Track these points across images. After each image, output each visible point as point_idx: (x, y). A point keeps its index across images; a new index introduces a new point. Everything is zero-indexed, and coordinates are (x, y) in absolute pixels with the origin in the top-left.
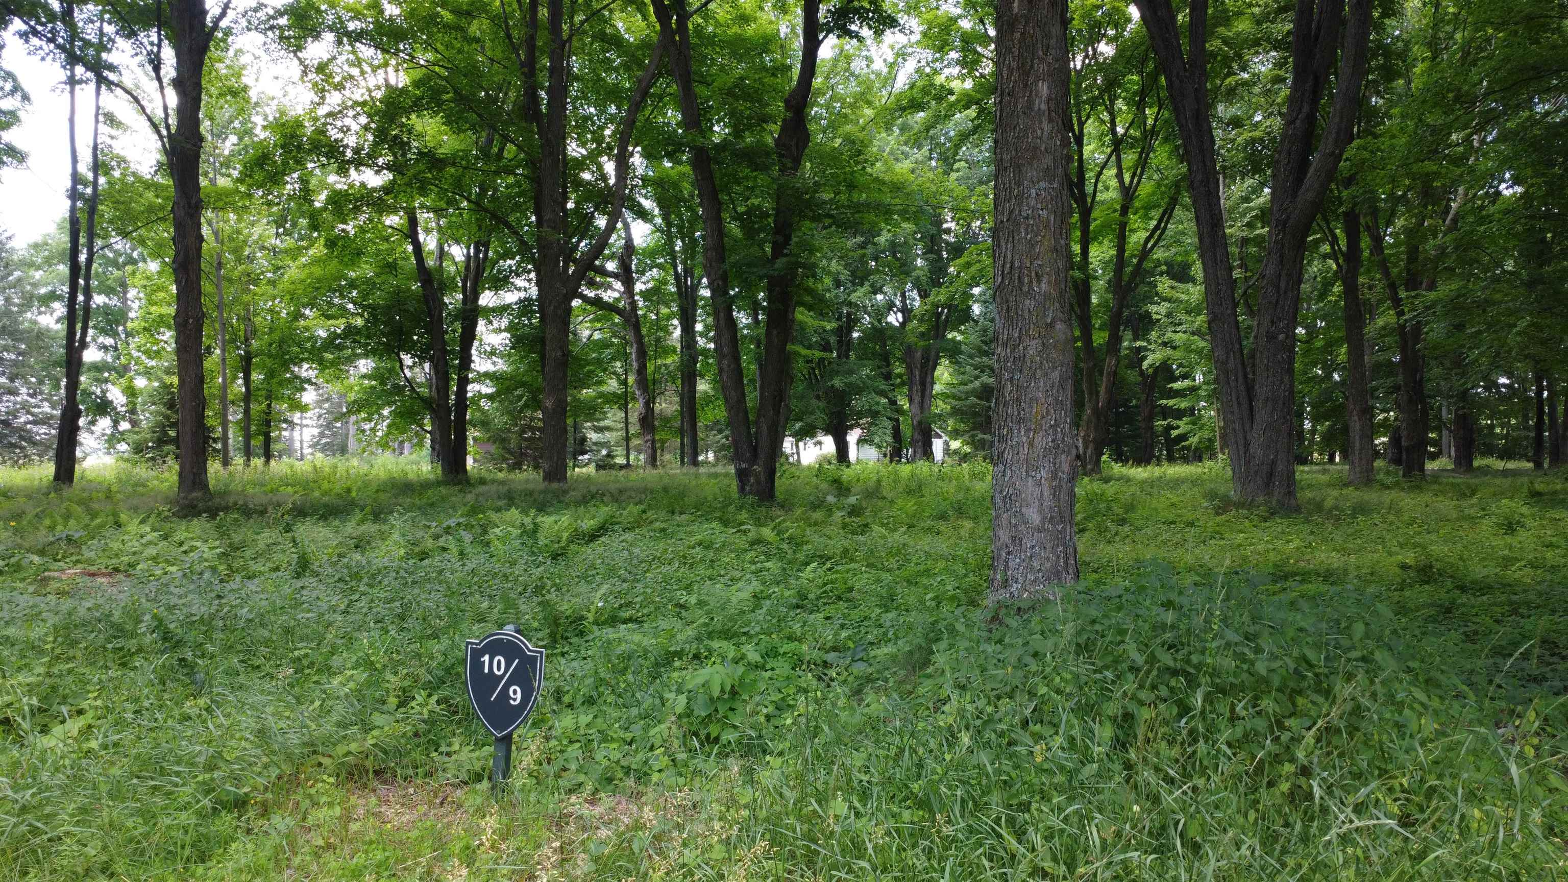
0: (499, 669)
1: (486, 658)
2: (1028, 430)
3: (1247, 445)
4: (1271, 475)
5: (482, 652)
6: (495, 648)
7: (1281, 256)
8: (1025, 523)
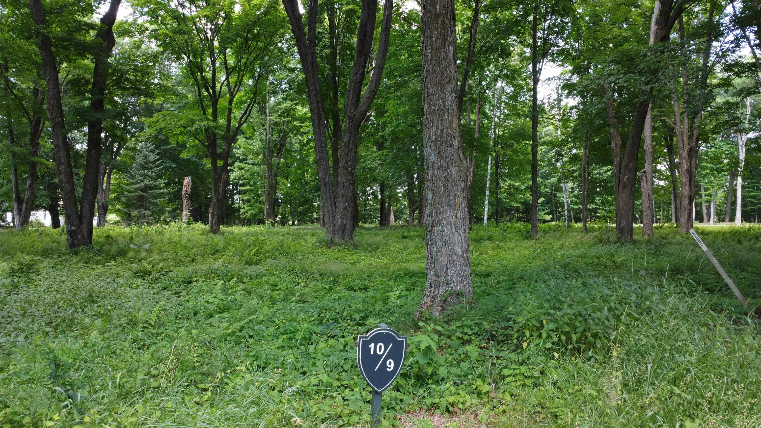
0: (380, 351)
1: (372, 345)
2: (455, 210)
3: (334, 217)
4: (344, 230)
5: (370, 342)
6: (376, 339)
8: (456, 254)
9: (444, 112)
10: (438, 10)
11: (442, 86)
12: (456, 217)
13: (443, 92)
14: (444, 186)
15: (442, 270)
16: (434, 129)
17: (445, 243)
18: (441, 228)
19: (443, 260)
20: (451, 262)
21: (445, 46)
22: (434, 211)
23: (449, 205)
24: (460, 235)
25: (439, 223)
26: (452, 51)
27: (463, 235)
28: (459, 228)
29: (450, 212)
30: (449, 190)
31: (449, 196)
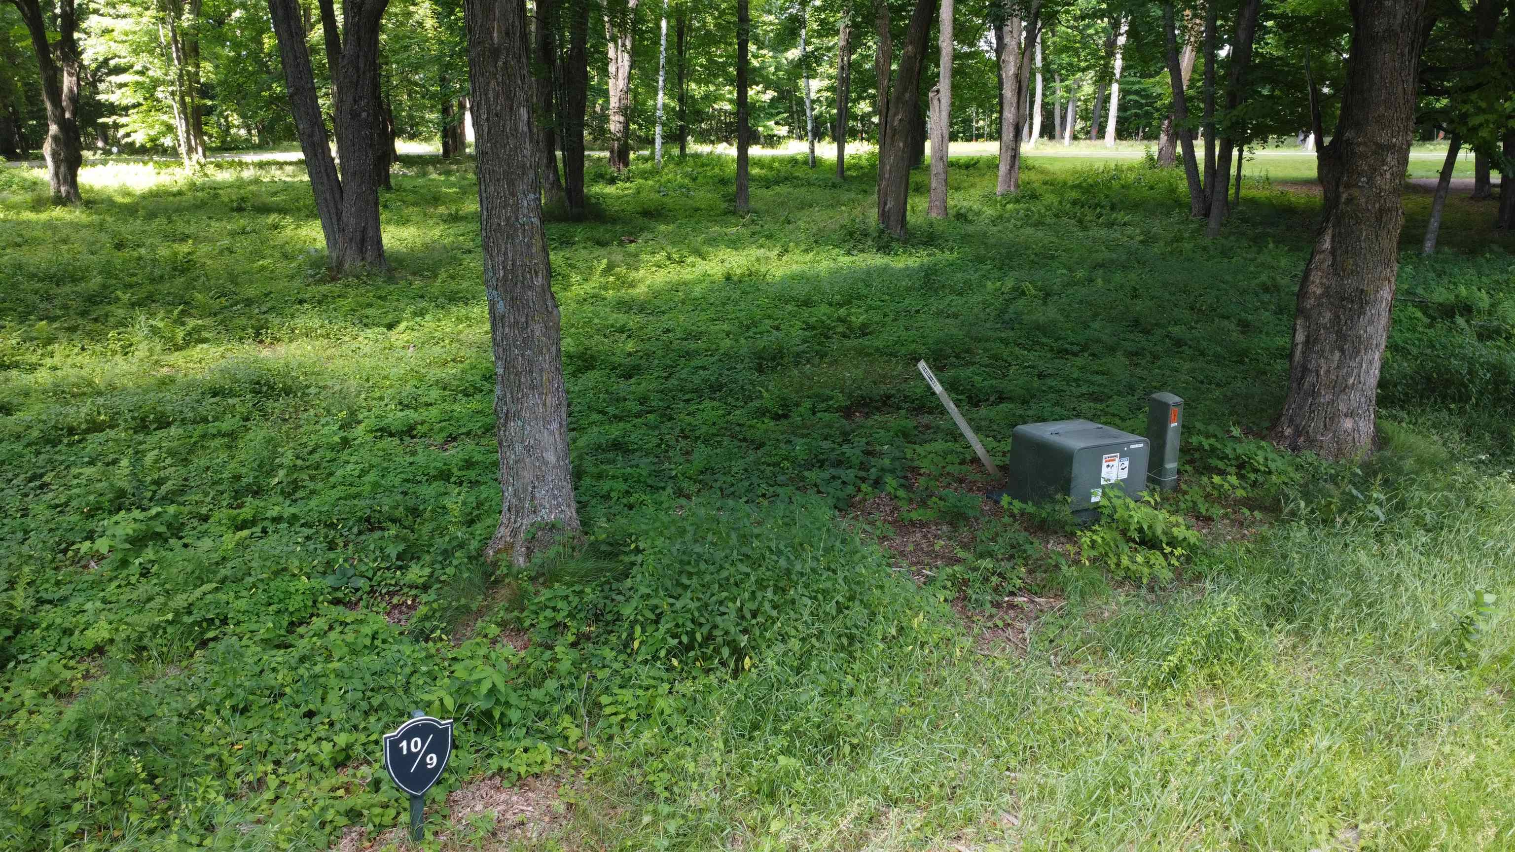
0: (416, 747)
1: (404, 743)
2: (541, 394)
3: (339, 214)
4: (363, 240)
6: (408, 735)
7: (359, 39)
8: (546, 463)
9: (516, 229)
10: (496, 40)
11: (511, 183)
12: (544, 405)
13: (513, 194)
14: (523, 355)
15: (525, 490)
16: (501, 259)
17: (528, 449)
18: (520, 423)
19: (527, 475)
20: (541, 478)
21: (511, 109)
22: (509, 395)
23: (533, 388)
24: (552, 433)
25: (517, 416)
26: (525, 116)
27: (557, 433)
28: (550, 423)
29: (533, 399)
30: (531, 363)
31: (531, 372)
